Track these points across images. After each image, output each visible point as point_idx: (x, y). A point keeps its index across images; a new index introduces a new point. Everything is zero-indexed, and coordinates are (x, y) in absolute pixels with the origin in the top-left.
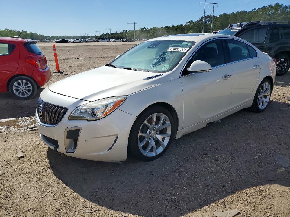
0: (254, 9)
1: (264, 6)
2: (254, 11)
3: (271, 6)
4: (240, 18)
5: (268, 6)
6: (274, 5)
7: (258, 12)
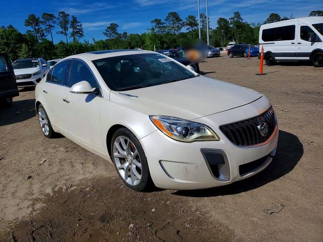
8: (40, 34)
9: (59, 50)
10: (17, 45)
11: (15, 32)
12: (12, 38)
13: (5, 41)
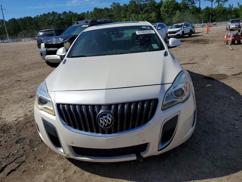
0: (38, 16)
1: (44, 14)
2: (37, 17)
3: (49, 13)
4: (28, 22)
5: (47, 13)
6: (51, 13)
7: (41, 18)
8: (191, 2)
9: (203, 14)
10: (173, 12)
11: (174, 3)
12: (171, 7)
13: (166, 9)
